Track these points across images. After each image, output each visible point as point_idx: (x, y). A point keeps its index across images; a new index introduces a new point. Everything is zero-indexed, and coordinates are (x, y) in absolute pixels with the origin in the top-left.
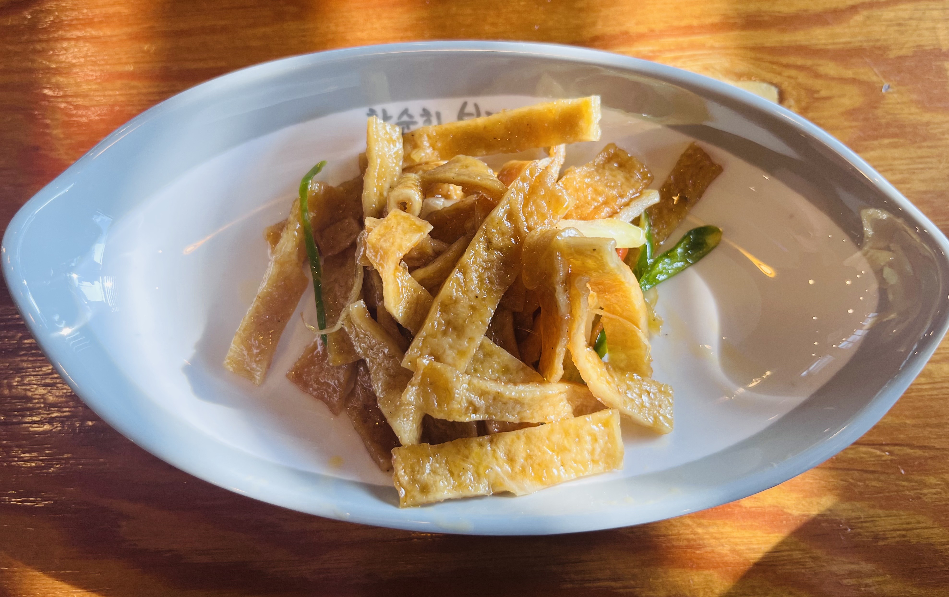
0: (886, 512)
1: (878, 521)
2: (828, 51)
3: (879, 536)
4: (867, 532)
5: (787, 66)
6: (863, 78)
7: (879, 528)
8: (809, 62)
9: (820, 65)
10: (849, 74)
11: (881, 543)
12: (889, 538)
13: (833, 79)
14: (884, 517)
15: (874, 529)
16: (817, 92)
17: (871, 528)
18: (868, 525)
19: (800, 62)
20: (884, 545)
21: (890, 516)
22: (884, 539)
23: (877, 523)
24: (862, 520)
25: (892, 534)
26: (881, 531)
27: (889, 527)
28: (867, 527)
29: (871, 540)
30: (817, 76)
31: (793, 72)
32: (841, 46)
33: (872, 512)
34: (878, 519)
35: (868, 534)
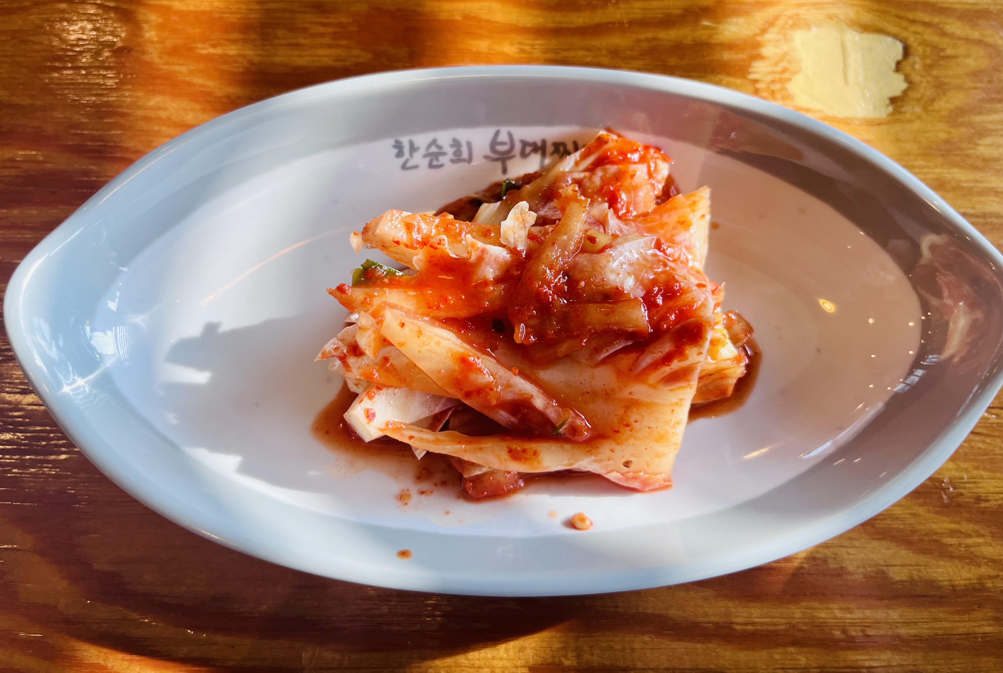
0: (990, 474)
1: (981, 483)
2: (955, 10)
3: (981, 498)
4: (970, 493)
5: (913, 22)
6: (990, 40)
7: (982, 490)
8: (936, 20)
9: (946, 24)
10: (975, 35)
11: (983, 505)
12: (990, 500)
13: (959, 38)
14: (988, 479)
15: (976, 490)
16: (943, 50)
17: (973, 489)
18: (971, 485)
19: (927, 18)
20: (985, 507)
21: (993, 479)
22: (987, 501)
23: (981, 485)
24: (965, 480)
25: (994, 497)
26: (983, 493)
27: (992, 490)
28: (969, 488)
29: (973, 500)
30: (944, 34)
31: (919, 28)
32: (968, 7)
33: (975, 473)
34: (981, 480)
35: (970, 495)
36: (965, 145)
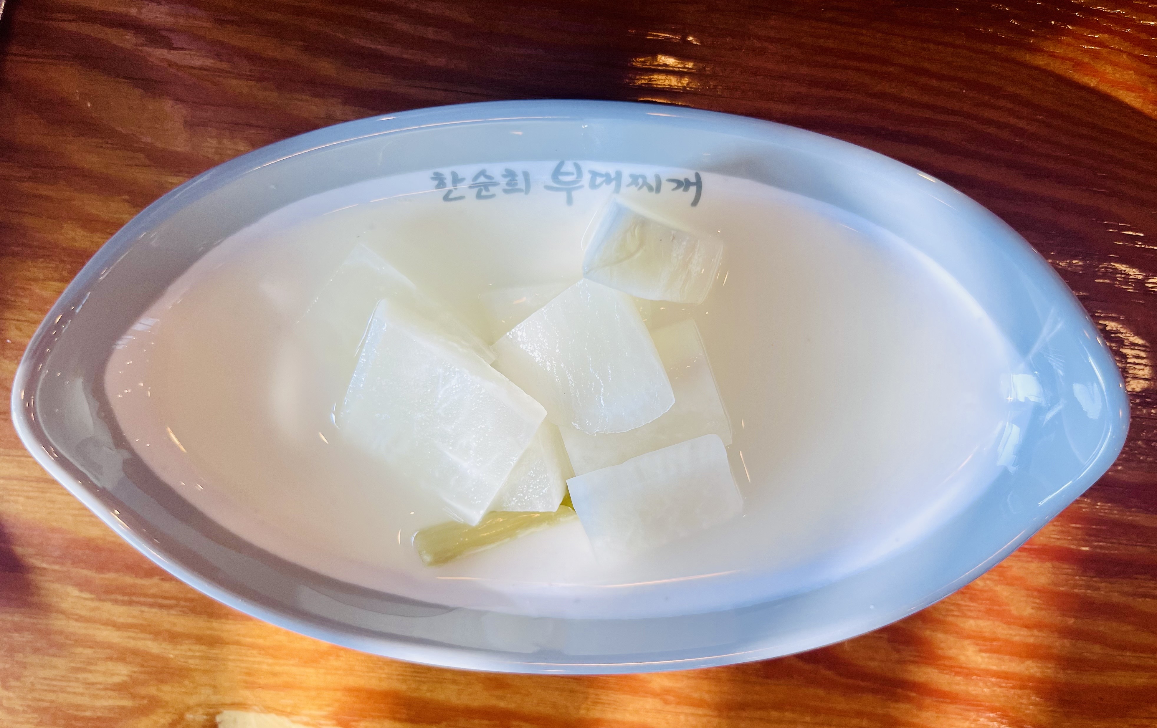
36: (143, 677)
